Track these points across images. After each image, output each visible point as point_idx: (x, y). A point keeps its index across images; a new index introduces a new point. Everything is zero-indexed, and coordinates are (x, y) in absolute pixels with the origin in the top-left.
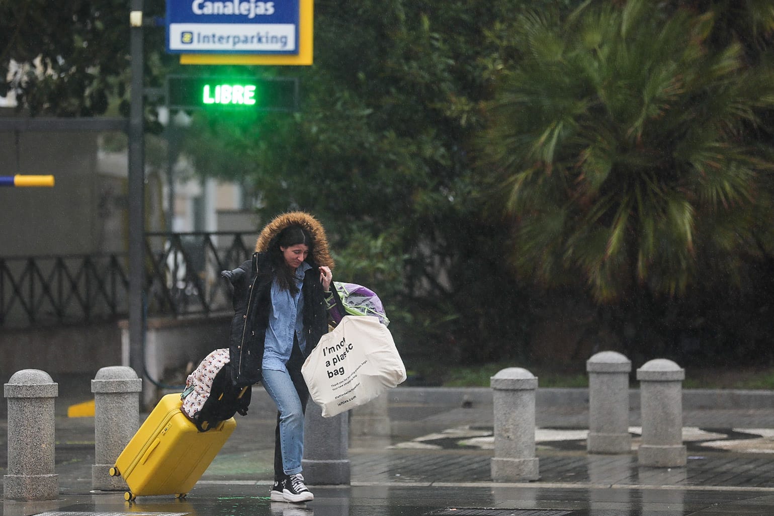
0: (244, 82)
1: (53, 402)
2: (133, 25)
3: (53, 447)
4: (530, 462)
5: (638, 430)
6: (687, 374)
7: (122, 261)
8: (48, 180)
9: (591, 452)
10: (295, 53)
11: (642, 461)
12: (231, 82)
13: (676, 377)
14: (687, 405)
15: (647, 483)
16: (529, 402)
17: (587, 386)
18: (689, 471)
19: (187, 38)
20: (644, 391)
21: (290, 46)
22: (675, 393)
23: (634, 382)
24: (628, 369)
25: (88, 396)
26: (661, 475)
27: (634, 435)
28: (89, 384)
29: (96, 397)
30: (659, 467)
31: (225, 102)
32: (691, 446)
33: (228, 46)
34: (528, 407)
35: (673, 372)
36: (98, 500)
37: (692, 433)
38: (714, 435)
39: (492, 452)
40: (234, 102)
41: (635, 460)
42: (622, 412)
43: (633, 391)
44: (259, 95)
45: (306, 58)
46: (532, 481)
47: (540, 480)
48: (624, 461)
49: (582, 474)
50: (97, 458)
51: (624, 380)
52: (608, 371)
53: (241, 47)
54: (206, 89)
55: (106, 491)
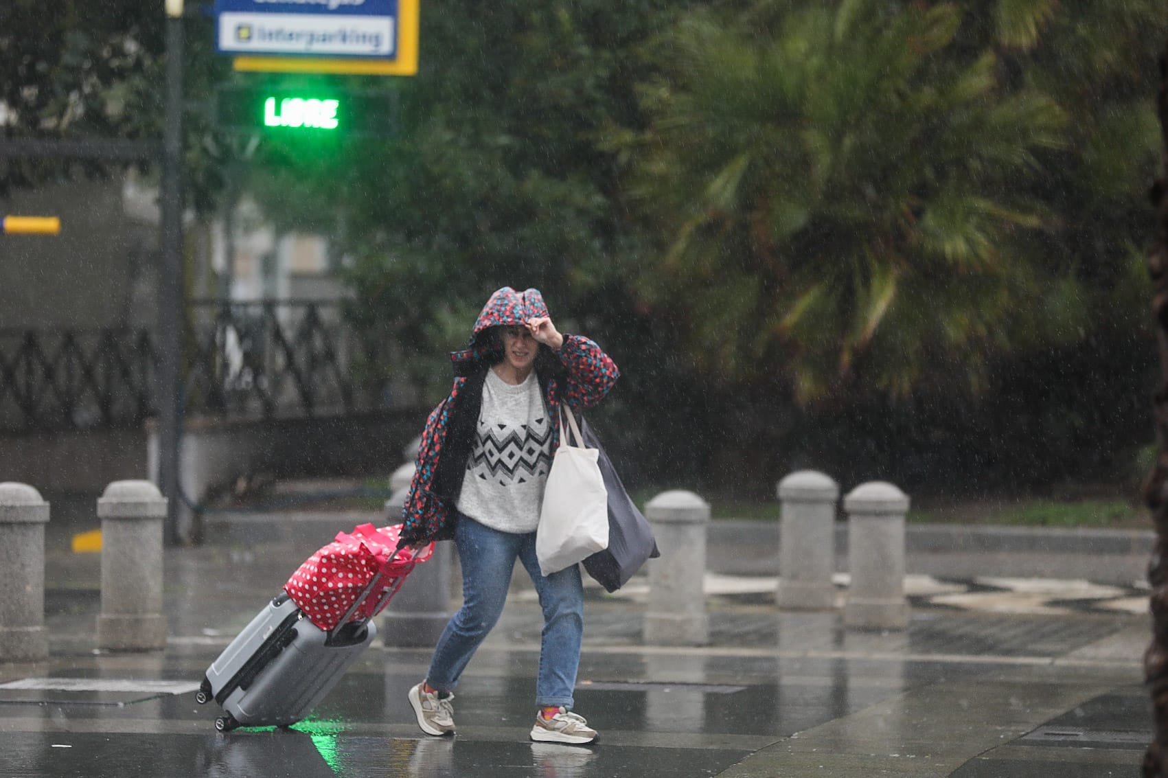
0: (322, 96)
1: (41, 528)
2: (169, 17)
3: (41, 590)
4: (697, 621)
5: (843, 578)
6: (913, 504)
7: (155, 338)
8: (50, 224)
9: (784, 609)
10: (392, 57)
11: (849, 620)
12: (305, 95)
13: (898, 508)
14: (913, 544)
15: (857, 651)
16: (697, 537)
17: (776, 517)
18: (912, 635)
19: (244, 33)
20: (855, 528)
21: (386, 48)
22: (896, 529)
23: (841, 514)
24: (834, 495)
25: (93, 522)
26: (874, 640)
27: (841, 587)
28: (95, 505)
29: (105, 524)
30: (871, 629)
31: (295, 124)
32: (917, 601)
33: (299, 46)
34: (695, 544)
35: (893, 502)
36: (104, 664)
37: (919, 584)
38: (949, 587)
39: (644, 606)
40: (307, 125)
41: (840, 620)
42: (824, 553)
43: (841, 527)
44: (342, 113)
45: (407, 64)
46: (699, 645)
47: (711, 645)
48: (824, 621)
49: (768, 637)
50: (103, 605)
51: (828, 512)
52: (808, 499)
53: (318, 47)
54: (270, 104)
55: (114, 651)
